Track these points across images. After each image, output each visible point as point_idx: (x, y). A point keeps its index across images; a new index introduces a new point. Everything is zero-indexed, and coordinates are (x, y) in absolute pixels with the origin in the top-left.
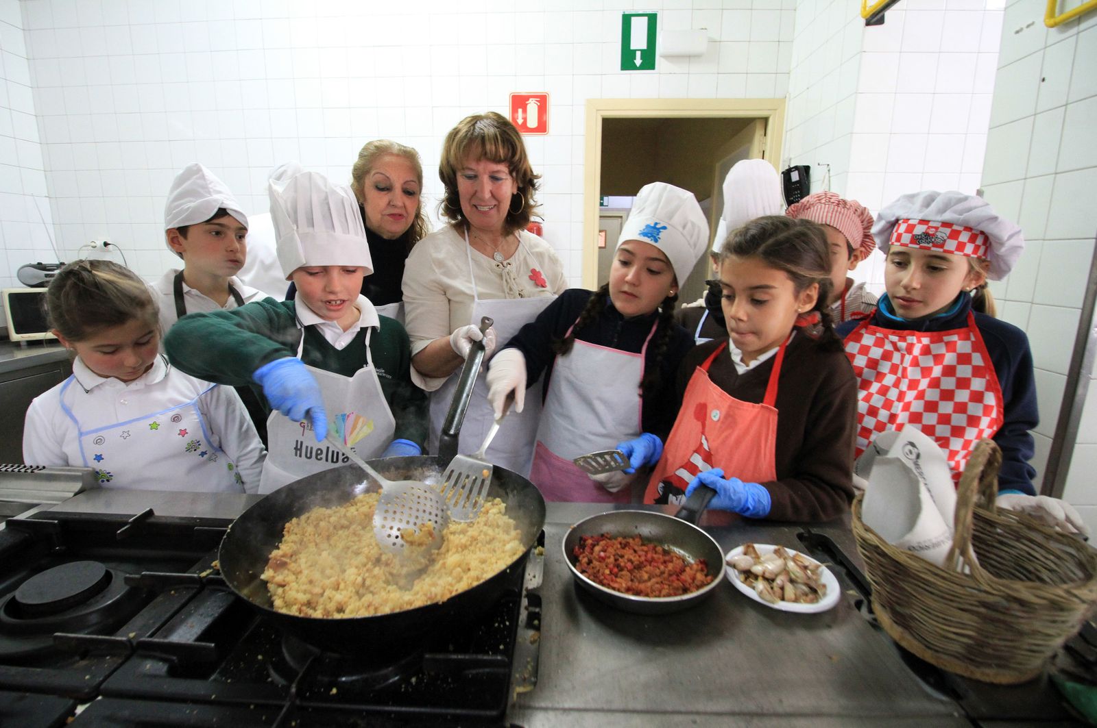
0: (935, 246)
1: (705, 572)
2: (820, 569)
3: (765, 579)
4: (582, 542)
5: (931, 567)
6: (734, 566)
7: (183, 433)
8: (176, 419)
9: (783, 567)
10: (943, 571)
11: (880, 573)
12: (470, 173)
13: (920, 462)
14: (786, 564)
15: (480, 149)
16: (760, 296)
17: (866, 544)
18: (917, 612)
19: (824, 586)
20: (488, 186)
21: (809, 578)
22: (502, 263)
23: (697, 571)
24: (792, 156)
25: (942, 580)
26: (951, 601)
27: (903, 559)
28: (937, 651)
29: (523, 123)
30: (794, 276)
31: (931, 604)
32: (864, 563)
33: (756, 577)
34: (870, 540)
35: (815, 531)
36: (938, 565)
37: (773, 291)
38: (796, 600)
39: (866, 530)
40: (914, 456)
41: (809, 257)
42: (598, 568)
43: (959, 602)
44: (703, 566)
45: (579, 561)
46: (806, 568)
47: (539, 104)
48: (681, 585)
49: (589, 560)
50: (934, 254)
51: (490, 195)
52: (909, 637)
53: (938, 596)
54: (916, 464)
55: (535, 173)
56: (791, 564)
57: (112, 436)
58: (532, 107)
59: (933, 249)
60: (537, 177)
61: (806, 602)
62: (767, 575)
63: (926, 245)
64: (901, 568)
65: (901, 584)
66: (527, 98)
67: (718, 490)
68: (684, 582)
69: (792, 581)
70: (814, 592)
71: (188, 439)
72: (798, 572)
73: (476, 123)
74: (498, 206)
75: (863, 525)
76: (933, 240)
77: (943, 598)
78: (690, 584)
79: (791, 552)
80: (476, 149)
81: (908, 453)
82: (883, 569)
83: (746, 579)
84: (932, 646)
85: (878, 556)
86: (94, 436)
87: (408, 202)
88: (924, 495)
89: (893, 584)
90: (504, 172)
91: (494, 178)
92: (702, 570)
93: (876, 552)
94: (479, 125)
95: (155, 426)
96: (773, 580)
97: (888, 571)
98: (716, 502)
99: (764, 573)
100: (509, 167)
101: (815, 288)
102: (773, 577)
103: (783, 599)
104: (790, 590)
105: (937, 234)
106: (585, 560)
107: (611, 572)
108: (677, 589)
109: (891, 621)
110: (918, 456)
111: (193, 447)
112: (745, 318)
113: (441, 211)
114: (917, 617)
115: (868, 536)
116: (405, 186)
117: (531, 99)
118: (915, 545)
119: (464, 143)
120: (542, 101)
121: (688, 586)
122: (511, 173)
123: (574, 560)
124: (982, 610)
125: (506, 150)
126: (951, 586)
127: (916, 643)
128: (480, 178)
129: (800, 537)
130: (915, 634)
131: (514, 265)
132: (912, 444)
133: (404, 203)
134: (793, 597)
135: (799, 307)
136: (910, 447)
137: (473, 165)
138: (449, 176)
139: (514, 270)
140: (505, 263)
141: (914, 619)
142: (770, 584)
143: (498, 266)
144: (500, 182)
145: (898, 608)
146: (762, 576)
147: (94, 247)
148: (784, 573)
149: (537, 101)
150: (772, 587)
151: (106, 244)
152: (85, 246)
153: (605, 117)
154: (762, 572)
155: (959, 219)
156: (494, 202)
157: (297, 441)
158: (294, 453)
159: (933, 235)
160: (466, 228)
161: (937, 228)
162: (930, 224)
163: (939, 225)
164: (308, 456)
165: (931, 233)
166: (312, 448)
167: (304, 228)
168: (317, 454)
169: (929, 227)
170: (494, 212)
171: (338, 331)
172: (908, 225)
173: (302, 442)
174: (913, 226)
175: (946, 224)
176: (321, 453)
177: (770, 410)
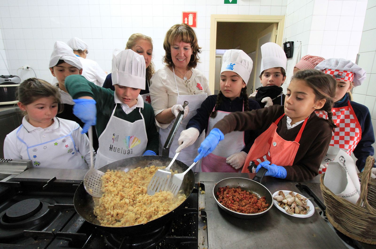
1: (265, 202)
2: (306, 200)
3: (288, 205)
4: (219, 190)
5: (352, 204)
6: (276, 200)
7: (67, 146)
8: (64, 141)
9: (294, 200)
10: (356, 206)
11: (331, 205)
12: (176, 47)
13: (345, 163)
14: (295, 199)
15: (181, 38)
17: (325, 194)
18: (344, 219)
19: (309, 207)
20: (183, 52)
21: (304, 204)
22: (187, 81)
23: (262, 201)
24: (287, 38)
25: (356, 210)
26: (358, 216)
27: (341, 201)
28: (351, 233)
31: (351, 217)
32: (324, 200)
33: (285, 204)
34: (328, 193)
35: (302, 184)
36: (354, 204)
37: (306, 96)
38: (299, 213)
39: (326, 189)
40: (343, 161)
42: (226, 201)
43: (362, 217)
44: (264, 199)
45: (219, 197)
46: (302, 200)
48: (257, 207)
49: (223, 197)
50: (342, 81)
52: (340, 226)
53: (353, 215)
54: (344, 164)
56: (297, 199)
57: (40, 148)
58: (191, 17)
59: (341, 80)
60: (200, 48)
61: (303, 214)
62: (288, 203)
63: (339, 79)
64: (340, 204)
65: (339, 209)
67: (268, 169)
68: (258, 206)
69: (297, 205)
70: (305, 209)
71: (69, 148)
72: (300, 202)
73: (179, 27)
75: (325, 187)
77: (355, 215)
78: (260, 207)
79: (296, 193)
80: (179, 37)
81: (341, 160)
82: (333, 203)
83: (281, 204)
84: (349, 231)
85: (330, 198)
86: (33, 148)
87: (149, 57)
88: (348, 177)
89: (336, 209)
90: (189, 46)
91: (185, 49)
92: (264, 201)
93: (330, 197)
94: (180, 28)
95: (56, 144)
96: (291, 205)
97: (334, 204)
98: (267, 174)
99: (287, 203)
100: (191, 44)
101: (324, 101)
102: (291, 204)
103: (295, 213)
104: (297, 210)
106: (221, 197)
107: (231, 202)
108: (256, 209)
109: (334, 221)
110: (345, 161)
111: (70, 151)
112: (291, 103)
113: (164, 61)
114: (344, 220)
115: (327, 191)
116: (148, 52)
117: (190, 14)
118: (345, 196)
119: (175, 35)
120: (195, 15)
121: (260, 208)
122: (191, 47)
123: (217, 197)
124: (369, 220)
125: (190, 38)
126: (359, 212)
127: (343, 229)
128: (180, 49)
129: (297, 186)
130: (342, 226)
131: (191, 81)
134: (298, 212)
136: (341, 158)
137: (178, 44)
138: (167, 47)
139: (191, 83)
141: (343, 221)
142: (290, 207)
143: (185, 82)
144: (187, 50)
145: (338, 217)
146: (287, 204)
147: (23, 69)
148: (294, 202)
149: (192, 15)
150: (291, 208)
151: (28, 68)
152: (20, 68)
153: (218, 21)
154: (287, 202)
155: (350, 69)
156: (185, 58)
157: (111, 145)
158: (109, 149)
159: (341, 75)
160: (173, 67)
161: (342, 73)
162: (340, 71)
163: (343, 71)
164: (115, 151)
165: (340, 74)
166: (116, 148)
167: (121, 71)
168: (118, 150)
169: (339, 72)
170: (185, 61)
171: (128, 107)
172: (331, 71)
173: (112, 146)
174: (333, 72)
175: (345, 71)
176: (120, 150)
177: (297, 144)
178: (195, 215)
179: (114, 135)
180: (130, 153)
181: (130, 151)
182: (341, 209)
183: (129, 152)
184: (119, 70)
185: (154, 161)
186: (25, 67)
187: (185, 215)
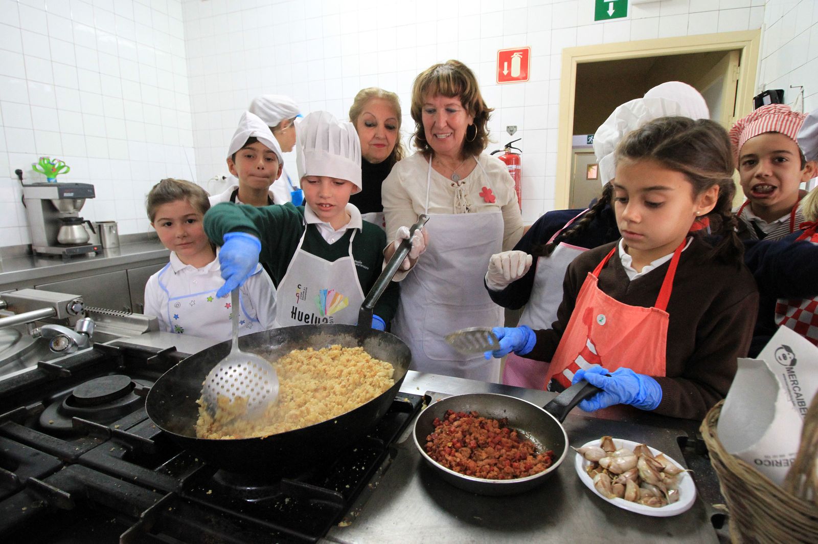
2: (681, 474)
3: (609, 472)
6: (584, 454)
7: (228, 306)
9: (634, 464)
10: (782, 493)
12: (430, 108)
13: (795, 367)
14: (637, 462)
16: (656, 198)
19: (676, 492)
20: (444, 117)
22: (457, 183)
24: (766, 82)
29: (508, 73)
30: (691, 177)
33: (602, 469)
36: (777, 486)
37: (668, 193)
38: (636, 500)
40: (788, 362)
41: (704, 157)
46: (661, 469)
47: (521, 57)
51: (446, 124)
54: (789, 371)
55: (489, 107)
58: (516, 60)
60: (490, 110)
61: (646, 503)
62: (612, 469)
66: (512, 53)
72: (650, 473)
74: (454, 134)
79: (654, 452)
81: (782, 358)
83: (591, 469)
86: (175, 302)
87: (389, 134)
90: (456, 105)
91: (449, 111)
95: (210, 299)
96: (617, 475)
99: (609, 466)
100: (461, 100)
101: (716, 190)
102: (619, 472)
103: (623, 497)
104: (632, 489)
110: (794, 362)
112: (638, 220)
116: (386, 123)
117: (515, 54)
118: (763, 459)
120: (525, 54)
122: (463, 105)
125: (457, 86)
128: (438, 111)
129: (681, 441)
131: (468, 183)
132: (788, 349)
133: (386, 136)
134: (633, 495)
135: (698, 210)
136: (784, 351)
137: (431, 101)
139: (467, 188)
140: (460, 182)
142: (612, 478)
143: (453, 185)
144: (455, 113)
146: (607, 470)
147: (217, 180)
148: (632, 470)
149: (520, 54)
150: (612, 482)
151: (224, 178)
152: (212, 179)
153: (579, 62)
154: (607, 465)
156: (450, 131)
157: (293, 307)
158: (291, 315)
160: (431, 155)
164: (300, 319)
166: (302, 313)
167: (309, 149)
168: (306, 318)
170: (451, 139)
171: (331, 230)
173: (296, 308)
176: (308, 318)
177: (661, 313)
178: (374, 454)
179: (300, 286)
181: (329, 321)
182: (747, 501)
183: (326, 323)
184: (305, 147)
185: (340, 335)
186: (220, 177)
187: (355, 450)
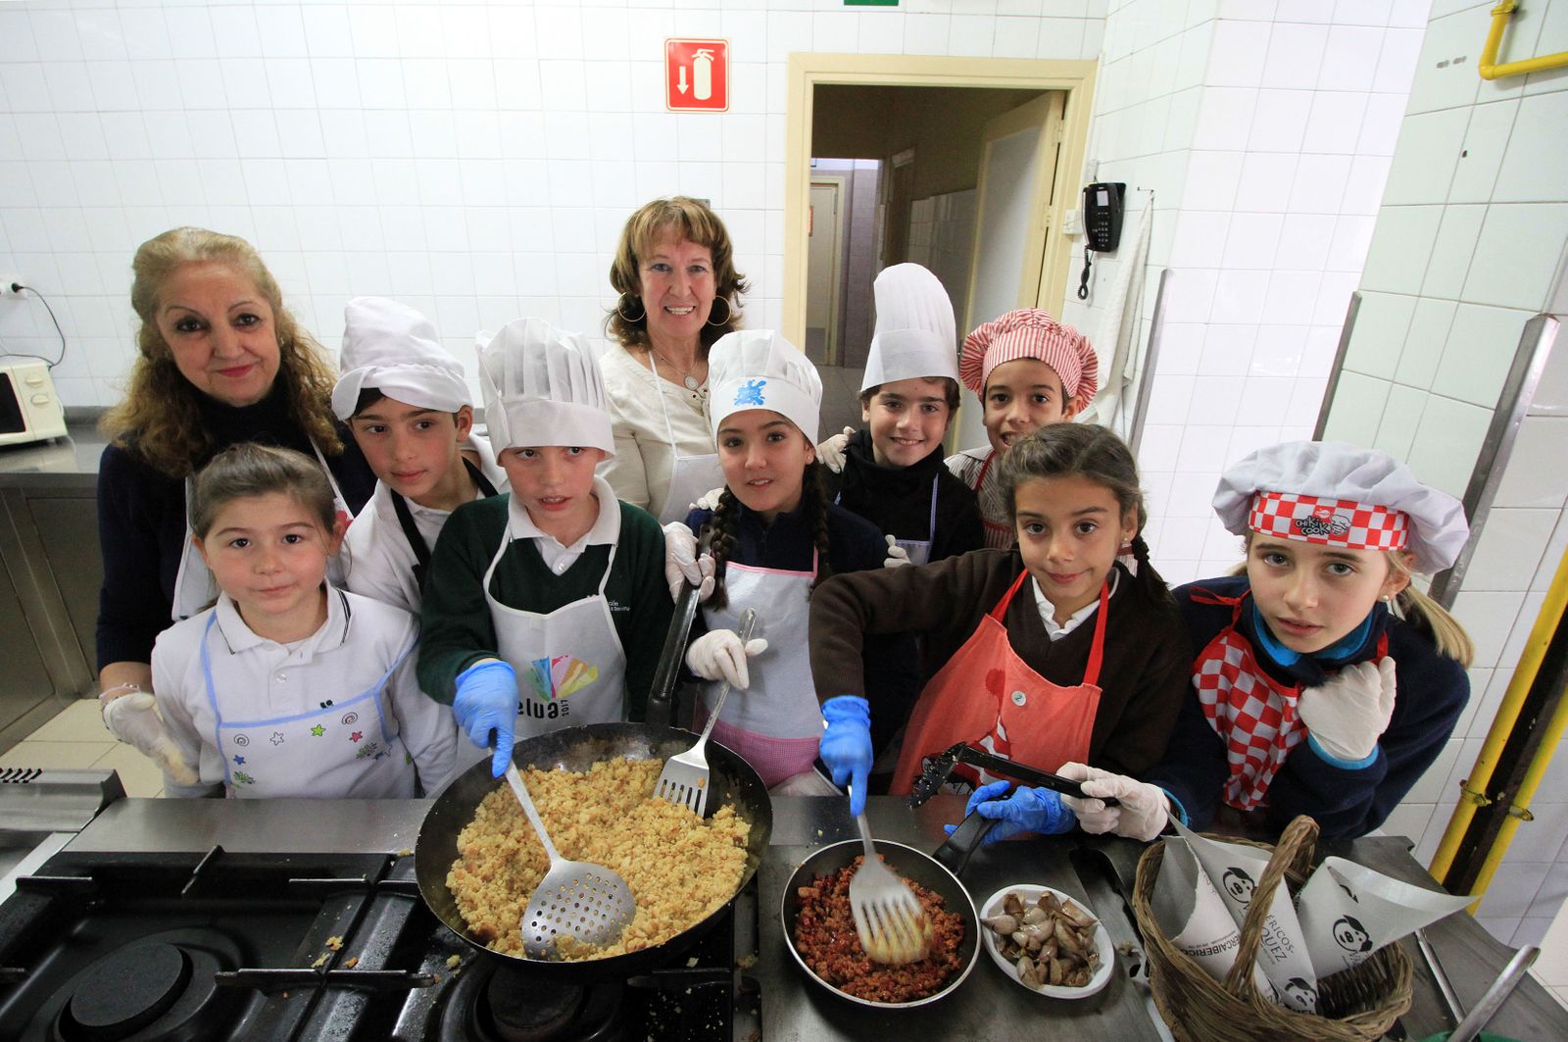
0: (1333, 537)
3: (1029, 951)
6: (992, 928)
8: (349, 719)
9: (1050, 932)
22: (698, 393)
30: (1120, 494)
33: (1018, 947)
38: (1062, 983)
46: (1077, 930)
51: (689, 292)
56: (1059, 926)
59: (1331, 543)
61: (1072, 984)
62: (1031, 946)
63: (1318, 536)
69: (1059, 953)
70: (1080, 964)
74: (698, 309)
76: (1328, 528)
83: (1005, 947)
96: (1038, 952)
99: (1028, 944)
102: (1038, 948)
103: (1047, 980)
104: (1056, 969)
105: (1334, 518)
111: (366, 752)
134: (1060, 977)
142: (1034, 959)
143: (695, 397)
146: (1026, 947)
148: (1050, 941)
150: (1036, 964)
154: (1025, 942)
155: (1366, 495)
159: (1328, 520)
161: (1332, 510)
162: (1319, 503)
163: (1334, 504)
165: (1322, 517)
167: (512, 395)
169: (1318, 508)
170: (693, 317)
171: (559, 548)
172: (1282, 503)
174: (1292, 505)
175: (1344, 503)
177: (1092, 689)
180: (560, 712)
181: (560, 708)
183: (556, 712)
184: (503, 392)
